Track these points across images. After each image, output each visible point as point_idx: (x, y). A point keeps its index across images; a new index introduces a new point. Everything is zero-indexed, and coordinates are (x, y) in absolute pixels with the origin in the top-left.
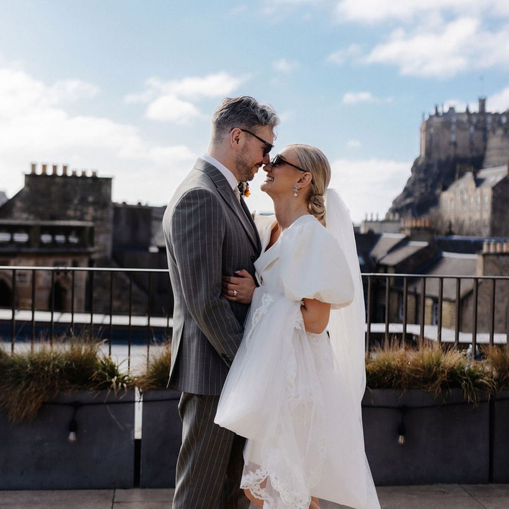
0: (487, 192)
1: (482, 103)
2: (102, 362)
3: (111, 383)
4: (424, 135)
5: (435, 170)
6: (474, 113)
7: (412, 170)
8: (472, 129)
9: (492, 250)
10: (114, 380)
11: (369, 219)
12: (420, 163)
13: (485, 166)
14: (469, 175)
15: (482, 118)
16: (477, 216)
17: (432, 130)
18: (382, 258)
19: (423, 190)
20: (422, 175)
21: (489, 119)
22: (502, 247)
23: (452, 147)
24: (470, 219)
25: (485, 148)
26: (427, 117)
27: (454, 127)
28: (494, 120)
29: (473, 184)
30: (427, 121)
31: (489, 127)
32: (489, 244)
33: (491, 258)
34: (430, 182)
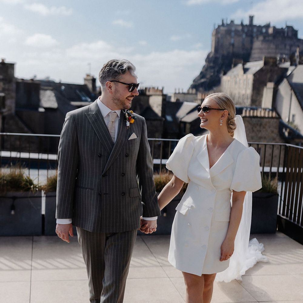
0: (250, 77)
1: (251, 18)
2: (26, 179)
3: (31, 188)
4: (214, 38)
5: (220, 61)
6: (246, 25)
7: (206, 61)
8: (244, 36)
9: (248, 115)
10: (32, 187)
11: (177, 92)
12: (211, 56)
13: (251, 60)
14: (240, 66)
15: (250, 29)
16: (243, 92)
17: (219, 35)
18: (183, 118)
19: (212, 74)
20: (212, 64)
21: (255, 30)
22: (253, 113)
23: (231, 47)
24: (239, 93)
25: (251, 48)
26: (216, 27)
27: (233, 34)
28: (258, 31)
29: (242, 72)
30: (216, 29)
31: (254, 35)
32: (246, 111)
33: (247, 119)
34: (216, 69)
